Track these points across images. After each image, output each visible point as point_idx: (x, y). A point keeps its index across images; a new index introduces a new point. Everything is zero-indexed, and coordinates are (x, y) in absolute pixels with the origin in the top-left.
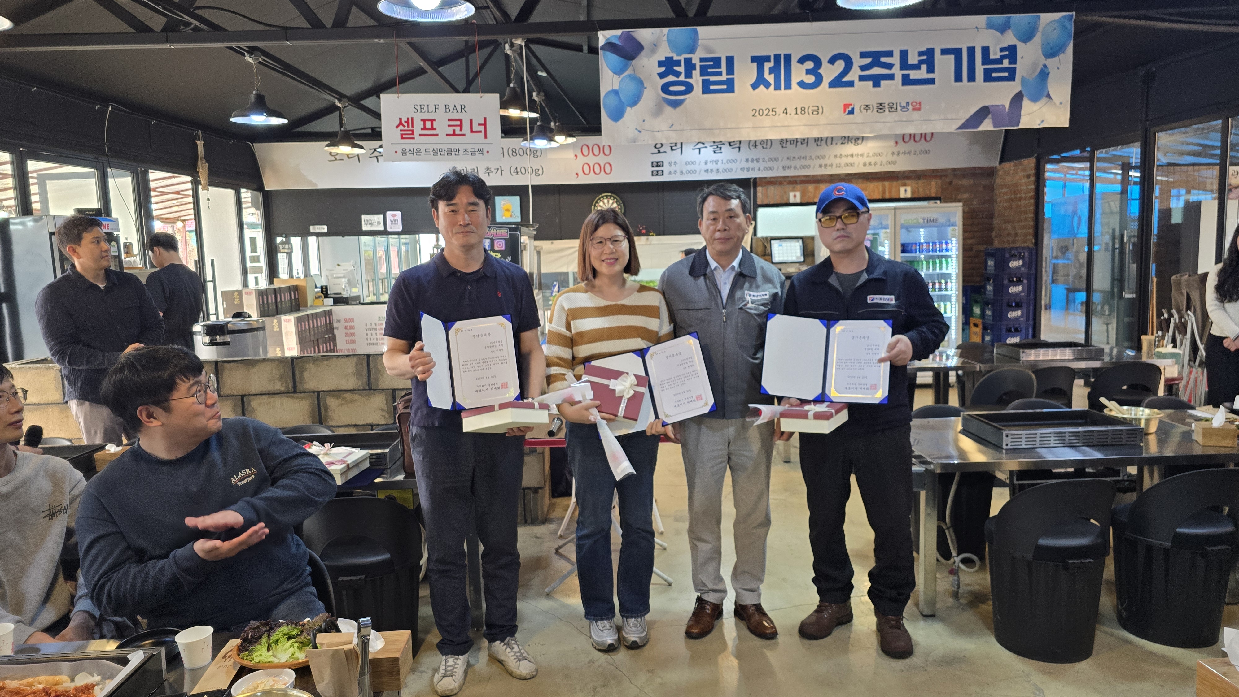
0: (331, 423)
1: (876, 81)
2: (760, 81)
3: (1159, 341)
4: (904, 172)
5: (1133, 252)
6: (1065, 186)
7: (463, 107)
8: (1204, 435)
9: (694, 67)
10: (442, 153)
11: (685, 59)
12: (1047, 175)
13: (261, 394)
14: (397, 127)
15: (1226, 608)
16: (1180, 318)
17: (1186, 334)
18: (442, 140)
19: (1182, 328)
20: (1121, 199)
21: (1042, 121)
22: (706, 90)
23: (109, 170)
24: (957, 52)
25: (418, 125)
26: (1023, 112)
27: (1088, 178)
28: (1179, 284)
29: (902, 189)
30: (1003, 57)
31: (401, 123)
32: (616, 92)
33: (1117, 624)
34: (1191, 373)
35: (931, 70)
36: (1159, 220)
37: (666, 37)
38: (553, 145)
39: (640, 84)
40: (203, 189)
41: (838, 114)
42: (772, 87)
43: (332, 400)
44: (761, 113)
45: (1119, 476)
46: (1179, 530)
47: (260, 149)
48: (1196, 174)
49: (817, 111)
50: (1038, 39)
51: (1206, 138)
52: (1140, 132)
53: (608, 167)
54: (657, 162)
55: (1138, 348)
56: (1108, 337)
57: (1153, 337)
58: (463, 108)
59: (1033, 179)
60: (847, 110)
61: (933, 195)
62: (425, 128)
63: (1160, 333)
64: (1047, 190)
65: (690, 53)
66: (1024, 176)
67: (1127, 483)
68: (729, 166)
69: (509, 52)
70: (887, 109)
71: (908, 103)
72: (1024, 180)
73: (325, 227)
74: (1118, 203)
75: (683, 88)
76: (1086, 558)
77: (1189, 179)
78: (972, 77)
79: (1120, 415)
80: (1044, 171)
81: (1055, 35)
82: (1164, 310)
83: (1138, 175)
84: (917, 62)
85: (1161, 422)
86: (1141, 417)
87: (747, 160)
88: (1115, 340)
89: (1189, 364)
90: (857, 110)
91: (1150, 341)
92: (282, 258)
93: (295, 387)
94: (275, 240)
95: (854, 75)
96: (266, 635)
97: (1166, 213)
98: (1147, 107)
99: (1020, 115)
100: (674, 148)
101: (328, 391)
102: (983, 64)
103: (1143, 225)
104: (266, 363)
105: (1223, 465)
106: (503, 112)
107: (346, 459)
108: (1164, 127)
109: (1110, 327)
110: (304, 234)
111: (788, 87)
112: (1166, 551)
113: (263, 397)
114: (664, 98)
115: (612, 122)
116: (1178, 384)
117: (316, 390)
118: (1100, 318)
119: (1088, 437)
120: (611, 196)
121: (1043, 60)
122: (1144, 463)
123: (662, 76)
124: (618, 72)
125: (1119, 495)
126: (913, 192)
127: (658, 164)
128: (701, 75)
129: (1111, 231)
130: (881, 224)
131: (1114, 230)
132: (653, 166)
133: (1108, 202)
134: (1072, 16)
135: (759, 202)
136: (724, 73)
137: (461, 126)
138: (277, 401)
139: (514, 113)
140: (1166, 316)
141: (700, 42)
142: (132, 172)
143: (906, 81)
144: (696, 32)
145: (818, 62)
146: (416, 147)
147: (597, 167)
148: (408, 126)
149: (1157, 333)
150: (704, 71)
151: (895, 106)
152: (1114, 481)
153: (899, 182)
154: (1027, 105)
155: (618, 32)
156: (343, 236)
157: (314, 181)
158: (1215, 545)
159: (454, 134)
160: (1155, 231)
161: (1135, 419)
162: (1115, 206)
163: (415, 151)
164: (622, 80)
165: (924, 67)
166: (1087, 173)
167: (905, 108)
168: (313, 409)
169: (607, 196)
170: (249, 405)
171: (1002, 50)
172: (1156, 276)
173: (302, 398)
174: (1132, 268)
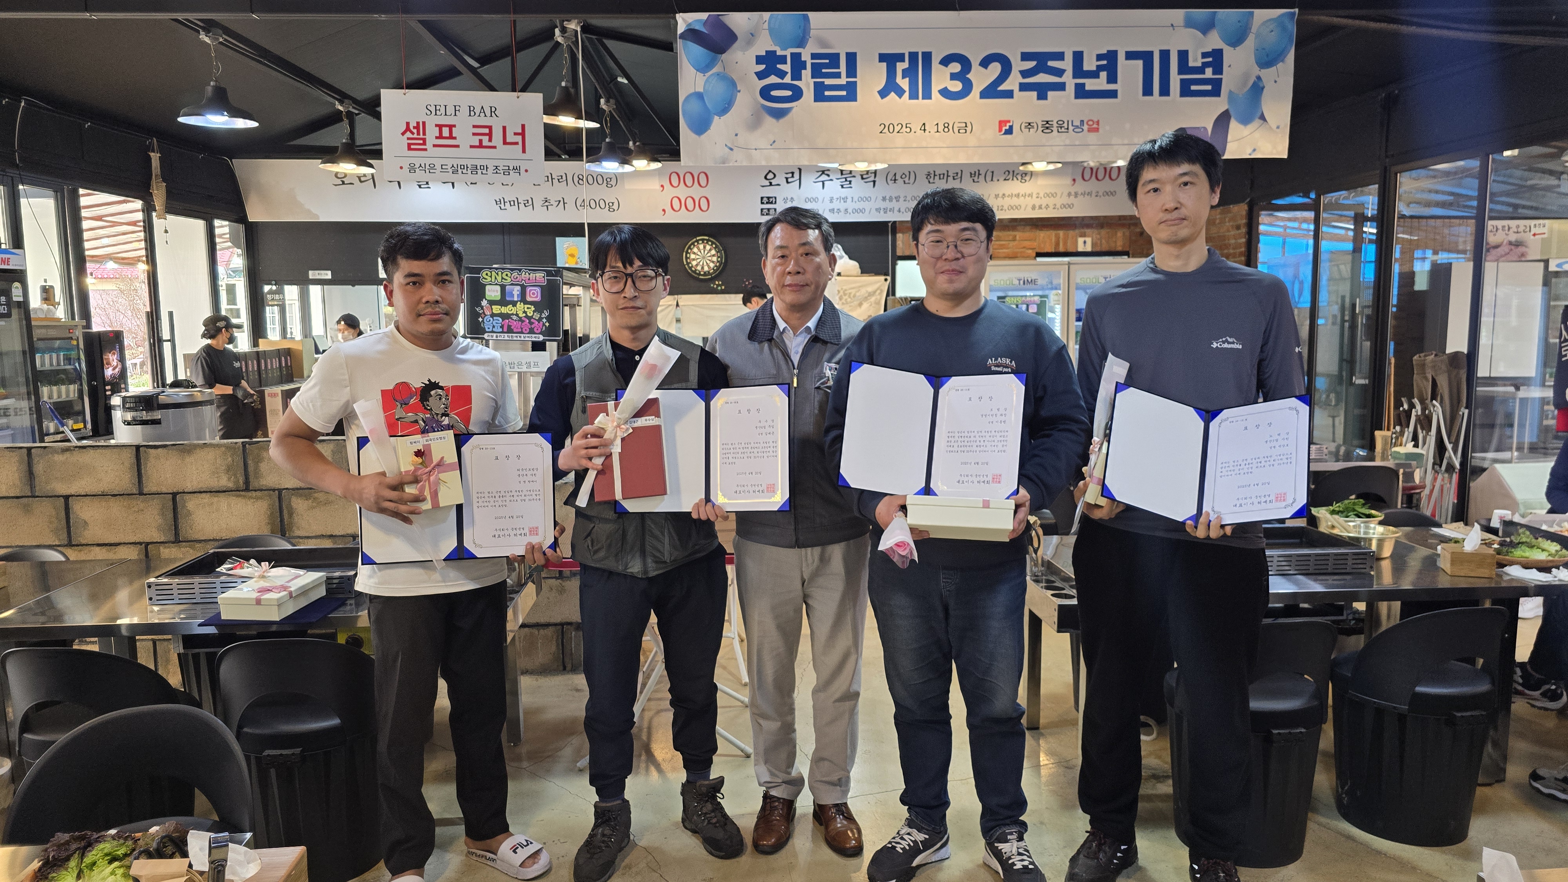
0: (298, 533)
1: (1042, 91)
2: (890, 88)
3: (1397, 438)
4: (1083, 218)
5: (1367, 326)
6: (1284, 243)
7: (493, 109)
8: (1453, 562)
9: (803, 65)
10: (465, 171)
11: (792, 54)
12: (1262, 228)
13: (200, 492)
14: (403, 134)
15: (1479, 791)
16: (1424, 409)
17: (1430, 430)
18: (465, 154)
19: (1425, 422)
20: (1353, 258)
21: (1254, 150)
22: (820, 96)
23: (21, 187)
24: (1146, 57)
25: (432, 133)
26: (1229, 138)
27: (1312, 233)
28: (1423, 366)
29: (1081, 240)
30: (1205, 65)
31: (408, 129)
32: (699, 96)
33: (1336, 812)
34: (1435, 479)
35: (1112, 79)
36: (1399, 287)
37: (767, 23)
38: (627, 168)
39: (733, 85)
40: (159, 217)
41: (992, 133)
42: (907, 95)
43: (299, 501)
44: (891, 130)
45: (1342, 615)
46: (1419, 689)
47: (242, 167)
48: (1446, 231)
49: (965, 128)
50: (1250, 42)
51: (1460, 186)
52: (1378, 172)
53: (704, 201)
54: (768, 198)
55: (1371, 446)
56: (1334, 433)
57: (1389, 433)
58: (493, 111)
59: (1244, 230)
60: (1004, 129)
61: (1119, 249)
62: (440, 137)
63: (1398, 428)
64: (1261, 246)
65: (798, 47)
66: (1232, 226)
67: (1353, 622)
68: (860, 205)
69: (560, 39)
70: (1055, 129)
71: (1082, 121)
72: (1233, 232)
73: (329, 273)
74: (1349, 267)
75: (788, 93)
76: (1297, 726)
77: (1438, 237)
78: (1165, 91)
79: (1345, 534)
80: (1258, 224)
81: (1272, 38)
82: (1403, 399)
83: (1374, 231)
84: (1094, 68)
85: (1397, 544)
86: (1371, 536)
87: (884, 199)
88: (1342, 437)
89: (1433, 468)
90: (1016, 129)
91: (1385, 439)
92: (271, 314)
93: (247, 482)
94: (262, 288)
95: (1013, 82)
96: (76, 855)
97: (1408, 278)
98: (1387, 140)
99: (1226, 142)
100: (790, 180)
101: (293, 489)
102: (1180, 73)
103: (1379, 290)
104: (206, 450)
105: (1476, 603)
106: (548, 119)
107: (289, 584)
108: (1406, 166)
109: (1337, 420)
110: (303, 282)
111: (927, 95)
112: (1402, 717)
113: (204, 495)
114: (764, 107)
115: (694, 136)
116: (1420, 493)
117: (277, 487)
118: (1325, 409)
119: (1302, 563)
120: (708, 241)
121: (1256, 71)
122: (1375, 598)
123: (761, 75)
124: (703, 69)
125: (1341, 638)
126: (1093, 245)
127: (770, 200)
128: (813, 77)
129: (1339, 301)
130: (1051, 283)
131: (1343, 298)
132: (762, 203)
133: (1338, 266)
134: (1294, 14)
135: (899, 253)
136: (844, 74)
137: (490, 135)
138: (223, 502)
139: (566, 121)
140: (1406, 406)
141: (812, 32)
142: (56, 191)
143: (1081, 92)
144: (806, 18)
145: (966, 64)
146: (428, 162)
147: (690, 201)
148: (418, 134)
149: (1394, 428)
150: (816, 72)
151: (1065, 125)
152: (1334, 622)
153: (1077, 231)
154: (1235, 129)
155: (704, 16)
156: (353, 286)
157: (314, 211)
158: (1466, 710)
159: (481, 146)
160: (1394, 300)
161: (1365, 539)
162: (1346, 269)
163: (427, 167)
164: (707, 81)
165: (1103, 75)
166: (1312, 227)
167: (1079, 128)
168: (272, 513)
169: (703, 240)
170: (184, 506)
171: (1204, 55)
172: (1394, 356)
173: (257, 498)
174: (1365, 347)
